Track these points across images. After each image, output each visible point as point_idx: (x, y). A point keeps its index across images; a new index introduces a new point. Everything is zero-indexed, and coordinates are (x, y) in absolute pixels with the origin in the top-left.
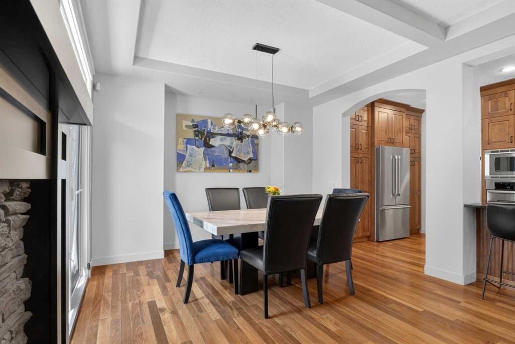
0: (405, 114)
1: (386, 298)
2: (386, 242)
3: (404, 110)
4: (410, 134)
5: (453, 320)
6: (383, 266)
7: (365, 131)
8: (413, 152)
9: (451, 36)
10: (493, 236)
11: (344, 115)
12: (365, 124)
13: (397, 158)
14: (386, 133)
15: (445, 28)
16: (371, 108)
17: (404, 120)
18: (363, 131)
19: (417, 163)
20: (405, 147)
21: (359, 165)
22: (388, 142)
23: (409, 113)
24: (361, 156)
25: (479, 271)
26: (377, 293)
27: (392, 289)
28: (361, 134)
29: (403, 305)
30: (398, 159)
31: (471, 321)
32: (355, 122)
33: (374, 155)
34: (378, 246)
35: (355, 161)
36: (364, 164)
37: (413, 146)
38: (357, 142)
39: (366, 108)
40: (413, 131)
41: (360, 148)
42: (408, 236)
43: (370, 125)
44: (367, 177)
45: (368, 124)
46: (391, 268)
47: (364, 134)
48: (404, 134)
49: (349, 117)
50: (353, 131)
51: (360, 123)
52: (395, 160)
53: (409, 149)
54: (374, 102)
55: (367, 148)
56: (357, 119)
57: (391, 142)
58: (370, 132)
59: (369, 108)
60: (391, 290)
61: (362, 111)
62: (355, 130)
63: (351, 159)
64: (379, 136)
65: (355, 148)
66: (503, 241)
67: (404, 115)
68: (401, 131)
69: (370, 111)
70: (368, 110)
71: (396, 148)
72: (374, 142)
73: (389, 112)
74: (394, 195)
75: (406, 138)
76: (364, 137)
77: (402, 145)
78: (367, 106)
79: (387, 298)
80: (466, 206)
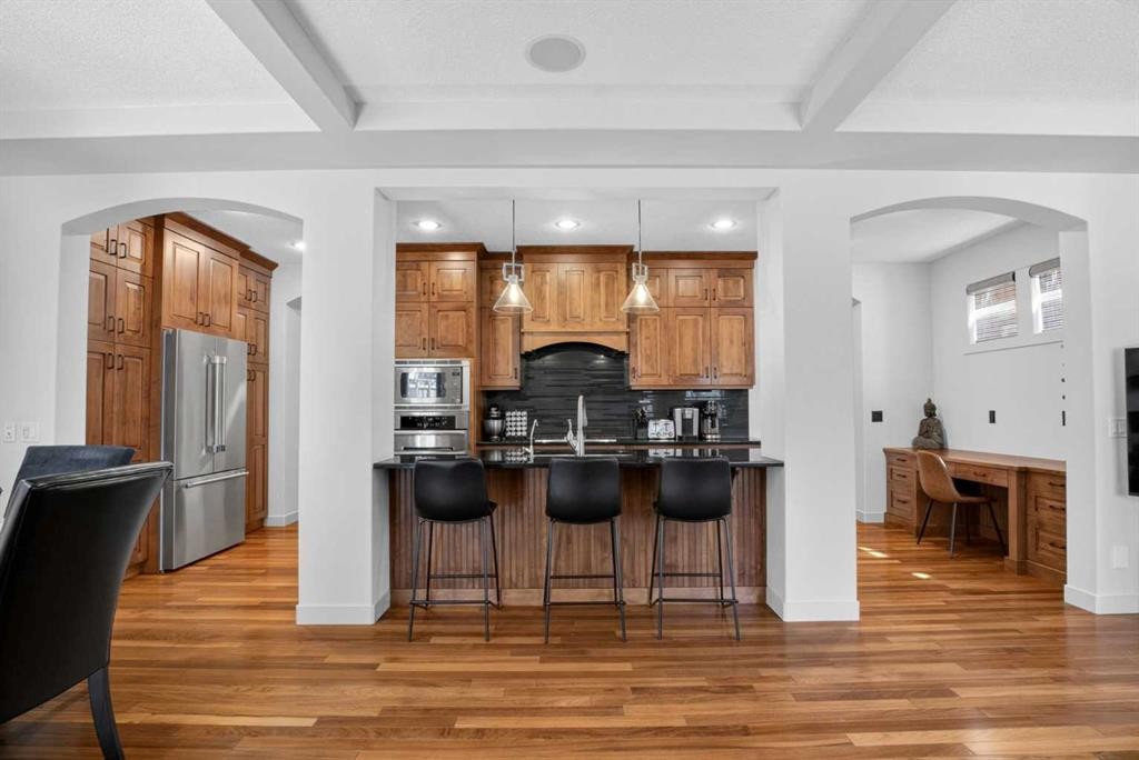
0: (237, 262)
1: (222, 730)
2: (191, 568)
3: (236, 254)
4: (247, 311)
5: (376, 715)
6: (193, 637)
7: (136, 287)
8: (253, 351)
9: (366, 125)
10: (421, 519)
11: (69, 229)
12: (137, 267)
13: (217, 360)
14: (192, 299)
15: (357, 106)
16: (152, 231)
17: (236, 275)
18: (129, 285)
19: (260, 375)
20: (234, 338)
21: (114, 377)
22: (196, 322)
23: (247, 263)
24: (119, 350)
25: (394, 585)
26: (194, 727)
27: (231, 697)
28: (121, 293)
29: (268, 731)
30: (222, 364)
31: (405, 700)
32: (104, 257)
33: (160, 350)
34: (168, 584)
35: (102, 364)
36: (130, 374)
37: (252, 338)
38: (110, 313)
39: (139, 227)
40: (253, 305)
41: (118, 328)
42: (242, 538)
43: (150, 273)
44: (138, 408)
45: (143, 268)
46: (214, 637)
47: (132, 292)
48: (235, 307)
49: (87, 239)
50: (99, 280)
51: (122, 263)
52: (214, 365)
53: (246, 344)
54: (164, 216)
55: (138, 332)
56: (110, 247)
57: (203, 323)
58: (149, 290)
59: (149, 228)
60: (228, 699)
61: (128, 232)
62: (103, 278)
63: (89, 360)
64: (174, 304)
65: (103, 328)
66: (432, 523)
67: (236, 264)
68: (228, 299)
69: (151, 236)
70: (144, 234)
71: (217, 338)
72: (160, 318)
73: (202, 249)
74: (209, 450)
75: (238, 318)
76: (132, 299)
77: (229, 331)
78: (143, 222)
79: (225, 727)
80: (377, 467)
